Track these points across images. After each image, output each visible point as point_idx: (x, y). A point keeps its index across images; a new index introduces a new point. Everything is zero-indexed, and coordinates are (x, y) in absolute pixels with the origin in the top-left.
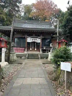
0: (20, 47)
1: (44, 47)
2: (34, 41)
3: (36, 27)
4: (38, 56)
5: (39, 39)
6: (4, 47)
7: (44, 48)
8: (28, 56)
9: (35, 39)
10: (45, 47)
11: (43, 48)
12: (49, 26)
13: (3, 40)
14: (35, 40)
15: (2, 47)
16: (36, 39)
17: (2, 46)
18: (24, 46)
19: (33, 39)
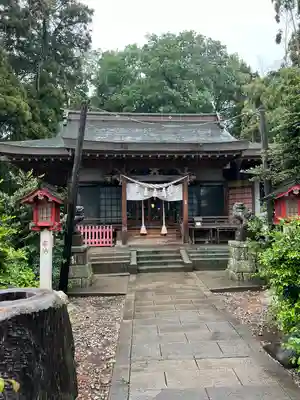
0: (99, 224)
1: (196, 219)
2: (155, 194)
3: (158, 140)
4: (181, 257)
5: (175, 184)
6: (48, 228)
7: (198, 224)
8: (138, 259)
9: (160, 186)
10: (200, 219)
11: (193, 222)
12: (209, 132)
13: (45, 196)
14: (161, 189)
15: (42, 228)
16: (165, 185)
17: (40, 224)
18: (114, 220)
19: (151, 186)
